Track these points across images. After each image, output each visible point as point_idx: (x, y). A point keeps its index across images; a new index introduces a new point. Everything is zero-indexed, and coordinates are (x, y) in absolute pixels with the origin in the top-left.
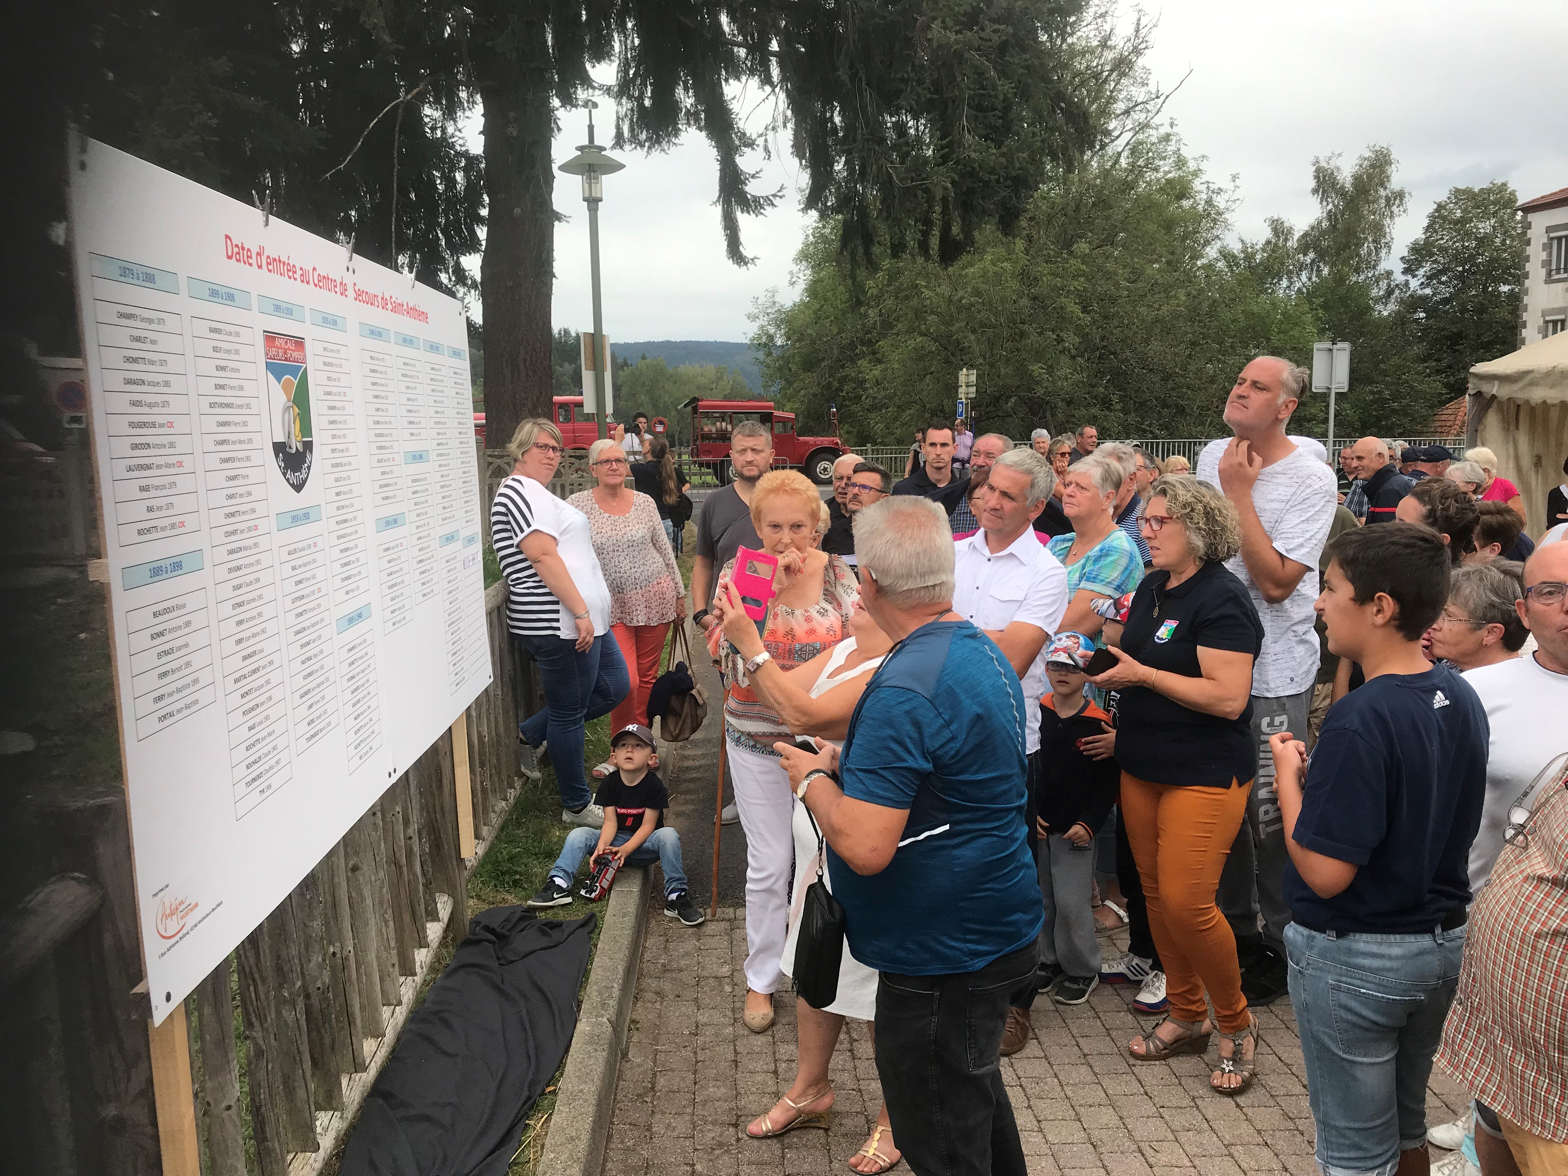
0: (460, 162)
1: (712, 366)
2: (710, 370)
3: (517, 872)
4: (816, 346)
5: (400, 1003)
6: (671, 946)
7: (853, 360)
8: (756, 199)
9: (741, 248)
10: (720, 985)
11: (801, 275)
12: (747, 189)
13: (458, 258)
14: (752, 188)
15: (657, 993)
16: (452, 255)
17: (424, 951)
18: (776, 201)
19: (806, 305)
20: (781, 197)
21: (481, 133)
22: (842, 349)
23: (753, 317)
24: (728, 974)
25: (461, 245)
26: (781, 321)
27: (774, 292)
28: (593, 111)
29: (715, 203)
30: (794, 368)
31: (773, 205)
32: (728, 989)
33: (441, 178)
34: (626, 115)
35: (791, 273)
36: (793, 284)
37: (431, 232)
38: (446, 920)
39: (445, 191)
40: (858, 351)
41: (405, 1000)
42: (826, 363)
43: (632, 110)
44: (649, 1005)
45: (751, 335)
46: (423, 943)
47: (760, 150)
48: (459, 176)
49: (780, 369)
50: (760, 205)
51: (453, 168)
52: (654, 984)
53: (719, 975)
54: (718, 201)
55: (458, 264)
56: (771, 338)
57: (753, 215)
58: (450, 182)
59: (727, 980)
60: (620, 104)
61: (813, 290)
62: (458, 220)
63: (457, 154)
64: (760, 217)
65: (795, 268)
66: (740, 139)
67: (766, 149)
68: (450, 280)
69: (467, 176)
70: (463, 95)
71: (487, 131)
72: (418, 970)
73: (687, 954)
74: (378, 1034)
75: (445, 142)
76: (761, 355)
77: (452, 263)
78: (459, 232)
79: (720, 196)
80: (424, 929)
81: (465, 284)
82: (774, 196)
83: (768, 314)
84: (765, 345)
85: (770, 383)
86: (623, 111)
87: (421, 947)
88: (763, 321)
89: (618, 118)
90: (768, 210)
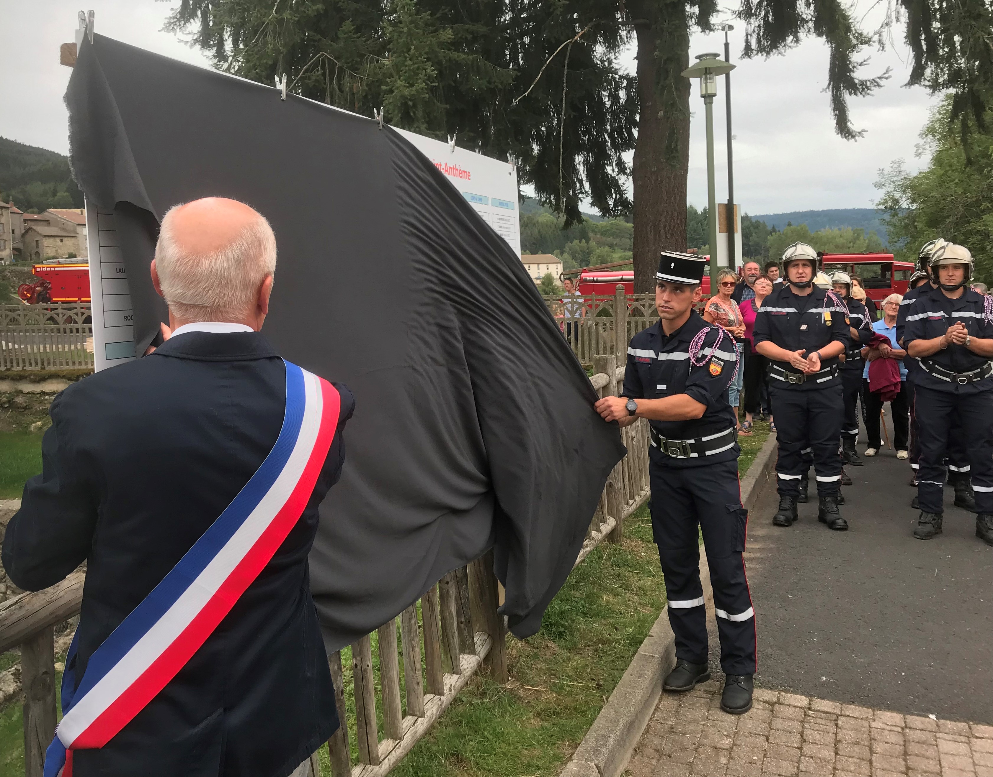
0: (622, 83)
1: (850, 228)
2: (848, 231)
3: (563, 626)
4: (941, 206)
5: (422, 715)
6: (682, 710)
7: (978, 216)
8: (863, 84)
9: (849, 124)
10: (717, 755)
11: (927, 147)
12: (854, 75)
13: (620, 154)
14: (859, 75)
15: (657, 751)
16: (616, 153)
17: (456, 677)
18: (881, 82)
19: (932, 172)
20: (887, 78)
21: (635, 58)
22: (968, 207)
23: (879, 186)
24: (728, 747)
25: (622, 145)
26: (907, 187)
27: (900, 163)
28: (729, 32)
29: (824, 90)
30: (919, 225)
31: (879, 85)
32: (723, 760)
33: (609, 96)
34: (754, 31)
35: (917, 146)
36: (918, 155)
37: (600, 137)
38: (482, 655)
39: (612, 105)
40: (982, 208)
41: (428, 714)
42: (951, 219)
43: (759, 26)
44: (646, 760)
45: (878, 200)
46: (455, 670)
47: (876, 46)
48: (622, 94)
49: (906, 226)
50: (868, 88)
51: (617, 88)
52: (656, 741)
53: (719, 746)
54: (828, 87)
55: (620, 158)
56: (896, 201)
57: (861, 96)
58: (615, 98)
59: (725, 752)
60: (749, 23)
61: (938, 160)
62: (620, 127)
63: (621, 77)
64: (867, 97)
65: (921, 142)
66: (857, 39)
67: (881, 42)
68: (613, 171)
69: (628, 94)
70: (624, 33)
71: (639, 57)
72: (446, 691)
73: (695, 721)
74: (396, 737)
75: (610, 70)
76: (887, 217)
77: (616, 159)
78: (621, 134)
79: (829, 84)
80: (457, 659)
81: (625, 173)
82: (880, 78)
83: (894, 182)
84: (891, 208)
85: (896, 239)
86: (751, 29)
87: (454, 673)
88: (890, 188)
89: (747, 34)
90: (875, 90)
